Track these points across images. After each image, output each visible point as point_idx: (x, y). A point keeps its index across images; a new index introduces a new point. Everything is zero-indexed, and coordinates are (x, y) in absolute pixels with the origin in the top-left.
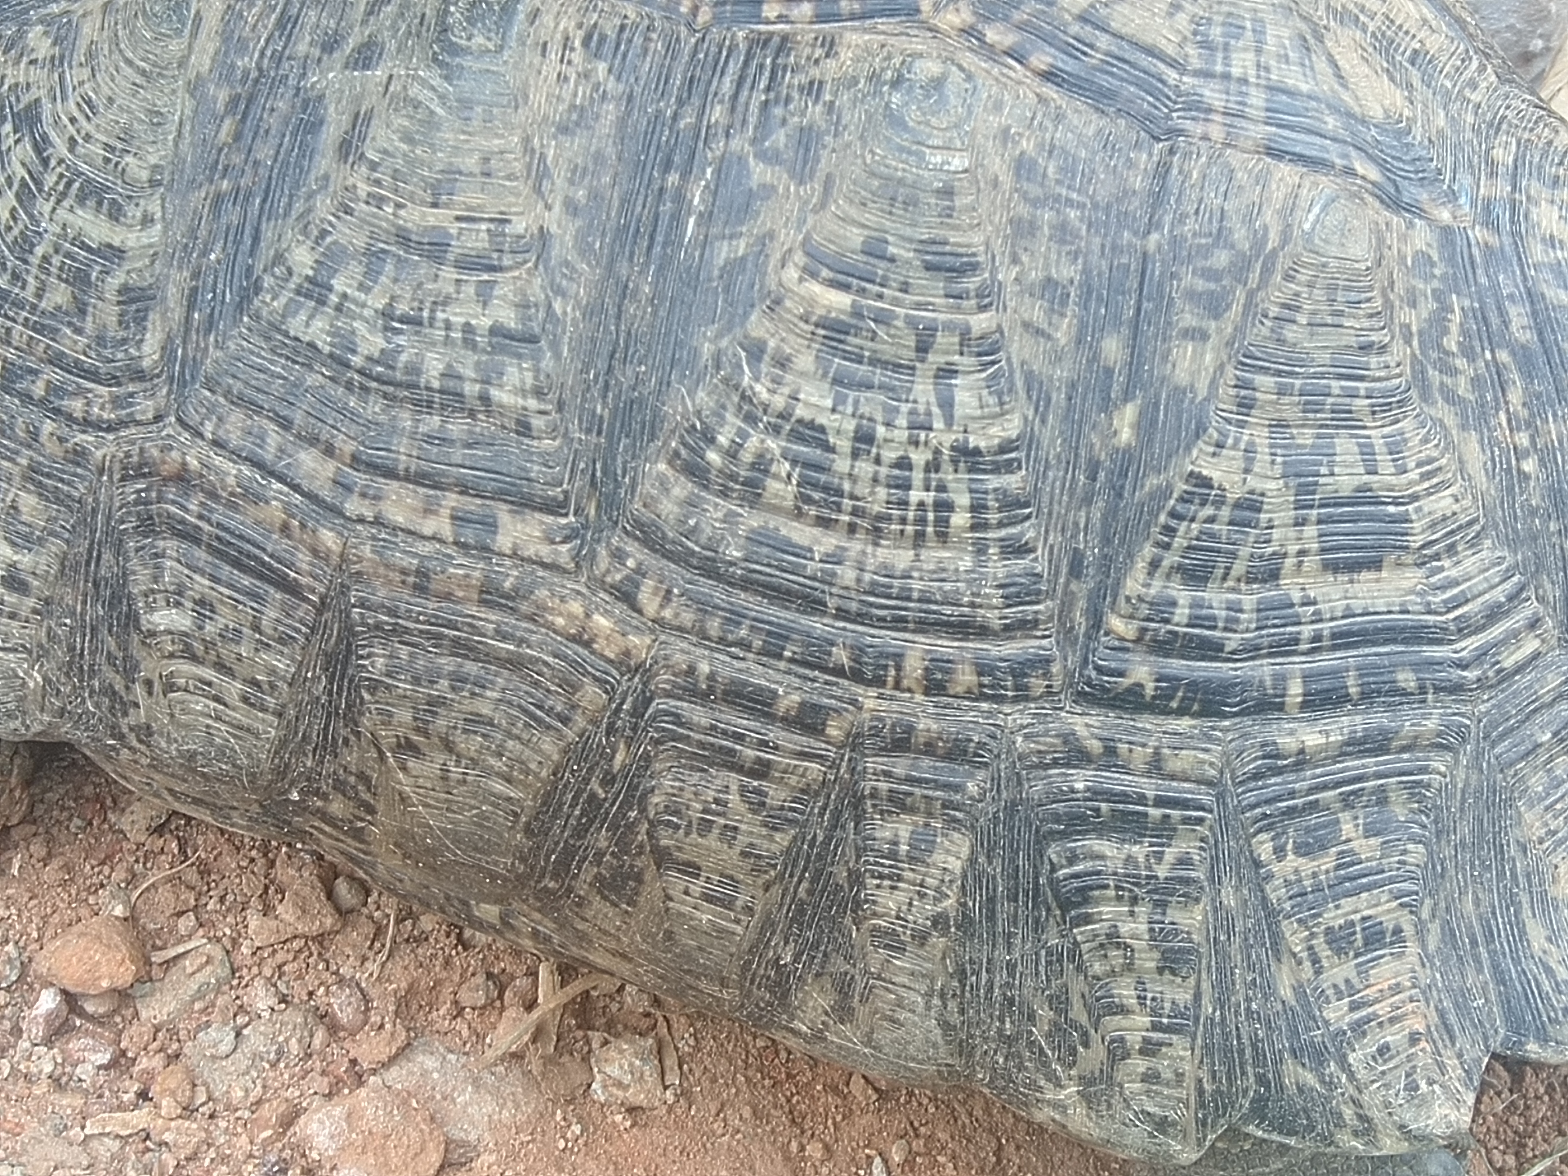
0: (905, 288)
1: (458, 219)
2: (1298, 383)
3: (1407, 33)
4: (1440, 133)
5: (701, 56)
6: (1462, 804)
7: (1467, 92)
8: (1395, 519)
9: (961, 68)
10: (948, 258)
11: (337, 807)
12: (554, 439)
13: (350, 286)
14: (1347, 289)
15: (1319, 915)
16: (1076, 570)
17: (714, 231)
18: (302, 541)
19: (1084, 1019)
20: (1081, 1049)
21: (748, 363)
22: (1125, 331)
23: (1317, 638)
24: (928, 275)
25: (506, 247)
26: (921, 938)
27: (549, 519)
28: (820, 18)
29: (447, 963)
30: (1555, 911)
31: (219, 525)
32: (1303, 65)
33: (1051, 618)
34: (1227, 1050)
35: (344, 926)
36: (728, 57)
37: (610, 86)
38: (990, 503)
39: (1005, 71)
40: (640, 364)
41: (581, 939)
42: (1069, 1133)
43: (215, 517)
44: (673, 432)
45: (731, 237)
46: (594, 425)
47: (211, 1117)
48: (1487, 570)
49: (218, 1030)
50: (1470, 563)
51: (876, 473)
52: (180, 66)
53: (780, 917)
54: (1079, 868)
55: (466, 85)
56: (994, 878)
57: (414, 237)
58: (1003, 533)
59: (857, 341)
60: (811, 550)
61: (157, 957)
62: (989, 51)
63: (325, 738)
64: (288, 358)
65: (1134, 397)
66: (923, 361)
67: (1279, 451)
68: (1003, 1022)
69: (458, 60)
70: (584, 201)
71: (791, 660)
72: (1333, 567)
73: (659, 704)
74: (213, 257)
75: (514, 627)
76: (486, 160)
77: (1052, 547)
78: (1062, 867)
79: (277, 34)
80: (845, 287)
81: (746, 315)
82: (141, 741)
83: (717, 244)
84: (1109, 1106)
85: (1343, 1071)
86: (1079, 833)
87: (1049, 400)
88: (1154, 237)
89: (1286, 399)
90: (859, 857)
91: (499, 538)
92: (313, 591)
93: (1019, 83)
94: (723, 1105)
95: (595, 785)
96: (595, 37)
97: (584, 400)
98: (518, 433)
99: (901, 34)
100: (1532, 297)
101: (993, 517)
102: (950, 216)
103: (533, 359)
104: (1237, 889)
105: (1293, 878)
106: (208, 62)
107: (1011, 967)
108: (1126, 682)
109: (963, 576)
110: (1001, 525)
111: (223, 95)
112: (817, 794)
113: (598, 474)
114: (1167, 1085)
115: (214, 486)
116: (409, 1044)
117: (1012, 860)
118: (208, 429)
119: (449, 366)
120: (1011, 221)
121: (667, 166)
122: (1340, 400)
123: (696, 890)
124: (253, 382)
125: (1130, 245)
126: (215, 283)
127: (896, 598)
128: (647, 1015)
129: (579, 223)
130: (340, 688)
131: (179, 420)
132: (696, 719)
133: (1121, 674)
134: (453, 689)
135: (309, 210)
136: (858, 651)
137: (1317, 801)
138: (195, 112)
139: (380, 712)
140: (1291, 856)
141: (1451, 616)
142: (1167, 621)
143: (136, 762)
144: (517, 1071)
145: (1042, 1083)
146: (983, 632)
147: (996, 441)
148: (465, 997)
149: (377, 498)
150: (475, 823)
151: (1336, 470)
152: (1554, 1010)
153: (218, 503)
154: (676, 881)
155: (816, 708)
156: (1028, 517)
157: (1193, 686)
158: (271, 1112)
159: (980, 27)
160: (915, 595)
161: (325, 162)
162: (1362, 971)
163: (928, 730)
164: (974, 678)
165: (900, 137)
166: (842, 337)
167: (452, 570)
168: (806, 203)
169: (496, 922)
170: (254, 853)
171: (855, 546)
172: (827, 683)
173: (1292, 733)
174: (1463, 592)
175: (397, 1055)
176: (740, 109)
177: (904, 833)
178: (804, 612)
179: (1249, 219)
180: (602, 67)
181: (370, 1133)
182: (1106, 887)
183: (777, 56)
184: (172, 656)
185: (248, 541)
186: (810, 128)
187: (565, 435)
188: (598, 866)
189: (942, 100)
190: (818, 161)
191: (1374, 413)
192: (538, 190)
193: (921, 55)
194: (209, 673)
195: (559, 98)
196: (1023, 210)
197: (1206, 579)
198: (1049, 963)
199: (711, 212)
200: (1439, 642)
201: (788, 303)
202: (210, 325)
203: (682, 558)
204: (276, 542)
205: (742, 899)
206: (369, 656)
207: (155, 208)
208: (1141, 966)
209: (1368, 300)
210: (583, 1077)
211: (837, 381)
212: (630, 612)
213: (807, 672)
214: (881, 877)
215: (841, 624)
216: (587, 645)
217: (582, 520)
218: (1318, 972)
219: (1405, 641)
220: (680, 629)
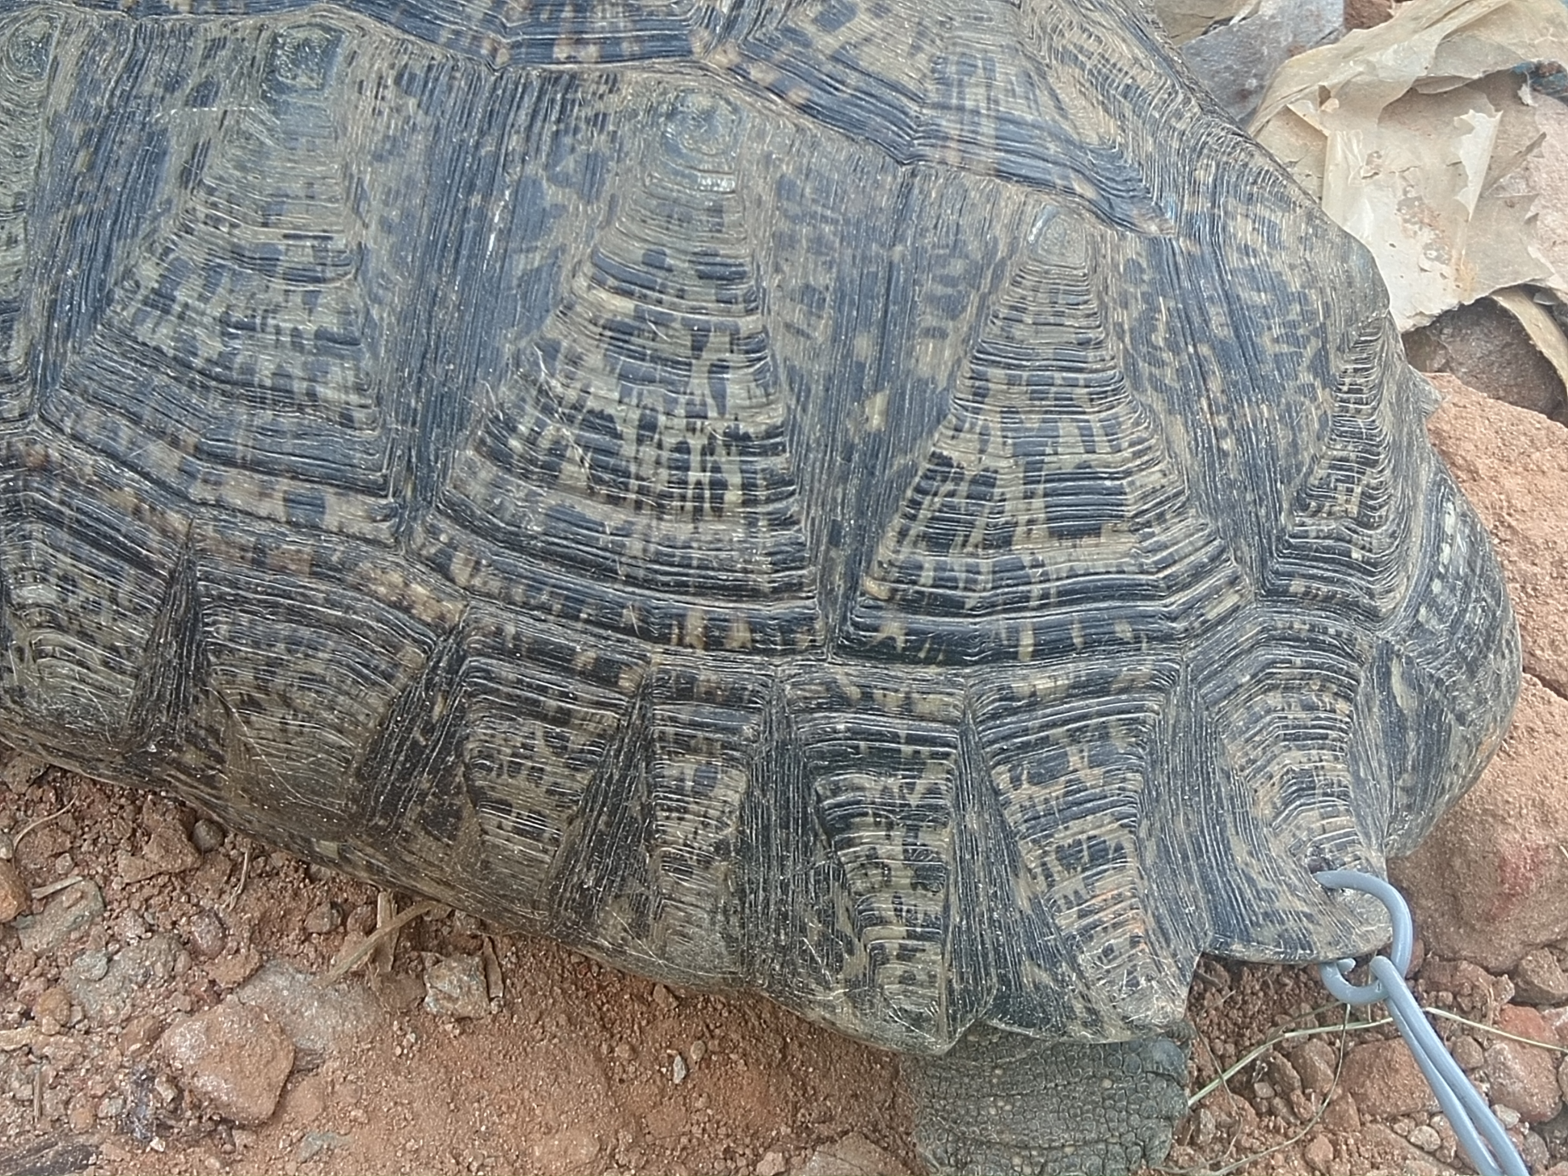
0: (681, 294)
1: (286, 236)
2: (1025, 374)
3: (1120, 70)
4: (1149, 156)
5: (500, 92)
6: (1174, 737)
7: (1173, 122)
8: (1110, 492)
9: (728, 102)
10: (718, 268)
11: (190, 757)
12: (373, 430)
13: (191, 297)
14: (1066, 292)
15: (1051, 836)
16: (835, 539)
17: (512, 245)
18: (152, 523)
19: (848, 930)
20: (846, 956)
21: (544, 361)
22: (874, 330)
23: (1045, 595)
24: (701, 282)
25: (329, 261)
26: (706, 863)
27: (371, 500)
28: (605, 58)
29: (296, 894)
30: (1256, 829)
31: (79, 510)
32: (1028, 98)
33: (814, 582)
34: (973, 954)
35: (204, 863)
36: (523, 93)
37: (419, 119)
38: (759, 482)
39: (767, 104)
40: (449, 363)
41: (409, 870)
42: (838, 1030)
43: (75, 502)
44: (479, 422)
45: (528, 251)
46: (408, 417)
47: (87, 1032)
48: (1192, 535)
49: (92, 956)
50: (1177, 529)
51: (659, 456)
52: (39, 105)
53: (582, 847)
54: (842, 798)
55: (292, 119)
56: (768, 808)
57: (247, 253)
58: (770, 508)
59: (640, 341)
60: (602, 525)
61: (37, 894)
62: (753, 87)
63: (178, 697)
64: (137, 361)
65: (883, 388)
66: (698, 358)
67: (1009, 434)
68: (779, 934)
69: (284, 97)
70: (397, 220)
71: (587, 621)
72: (1058, 534)
73: (471, 661)
74: (70, 272)
75: (343, 596)
76: (311, 185)
77: (813, 519)
78: (827, 798)
79: (125, 76)
80: (629, 294)
81: (542, 319)
82: (14, 702)
83: (515, 257)
84: (872, 1005)
85: (1074, 970)
86: (841, 768)
87: (809, 391)
88: (899, 248)
89: (1016, 389)
90: (650, 793)
91: (326, 517)
92: (163, 567)
93: (780, 115)
94: (541, 1013)
95: (416, 734)
96: (406, 77)
97: (400, 395)
98: (341, 424)
99: (676, 72)
100: (1229, 298)
101: (762, 494)
102: (720, 231)
103: (354, 359)
104: (980, 814)
105: (1027, 804)
106: (65, 101)
107: (784, 886)
108: (880, 636)
109: (737, 546)
110: (768, 501)
111: (78, 131)
112: (612, 738)
113: (414, 460)
114: (922, 986)
115: (73, 475)
116: (262, 966)
117: (784, 793)
118: (67, 425)
119: (280, 366)
120: (773, 235)
121: (471, 189)
122: (1062, 389)
123: (508, 824)
124: (107, 383)
125: (877, 255)
126: (72, 297)
127: (678, 566)
128: (475, 937)
129: (393, 239)
130: (189, 652)
131: (42, 417)
132: (504, 674)
133: (876, 629)
134: (289, 651)
135: (155, 231)
136: (645, 613)
137: (1048, 736)
138: (53, 145)
139: (225, 673)
140: (1025, 785)
141: (1161, 575)
142: (914, 583)
143: (11, 721)
144: (358, 988)
145: (813, 986)
146: (755, 594)
147: (764, 427)
148: (312, 924)
149: (217, 483)
150: (311, 769)
151: (1060, 450)
152: (1256, 915)
153: (78, 490)
154: (491, 818)
155: (610, 663)
156: (792, 493)
157: (938, 638)
158: (139, 1027)
159: (745, 66)
160: (695, 563)
161: (168, 188)
162: (1089, 883)
163: (708, 681)
164: (748, 635)
165: (675, 162)
166: (627, 338)
167: (285, 546)
168: (594, 220)
169: (335, 856)
170: (123, 800)
171: (642, 521)
172: (619, 640)
173: (1024, 678)
174: (1171, 554)
175: (251, 976)
176: (534, 138)
177: (689, 772)
178: (598, 579)
179: (981, 233)
180: (412, 102)
181: (227, 1044)
182: (866, 814)
183: (566, 92)
184: (40, 626)
185: (105, 524)
186: (596, 155)
187: (384, 426)
188: (422, 804)
189: (712, 129)
190: (604, 184)
191: (1092, 400)
192: (356, 211)
193: (693, 91)
194: (72, 641)
195: (374, 130)
196: (784, 226)
197: (948, 546)
198: (817, 882)
199: (510, 230)
200: (1151, 598)
201: (578, 308)
202: (68, 332)
203: (489, 533)
204: (130, 524)
205: (549, 831)
206: (214, 623)
207: (18, 230)
208: (897, 883)
209: (1086, 302)
210: (418, 992)
211: (622, 376)
212: (443, 581)
213: (601, 631)
214: (670, 809)
215: (630, 589)
216: (407, 610)
217: (400, 500)
218: (1051, 885)
219: (1122, 598)
220: (489, 595)
